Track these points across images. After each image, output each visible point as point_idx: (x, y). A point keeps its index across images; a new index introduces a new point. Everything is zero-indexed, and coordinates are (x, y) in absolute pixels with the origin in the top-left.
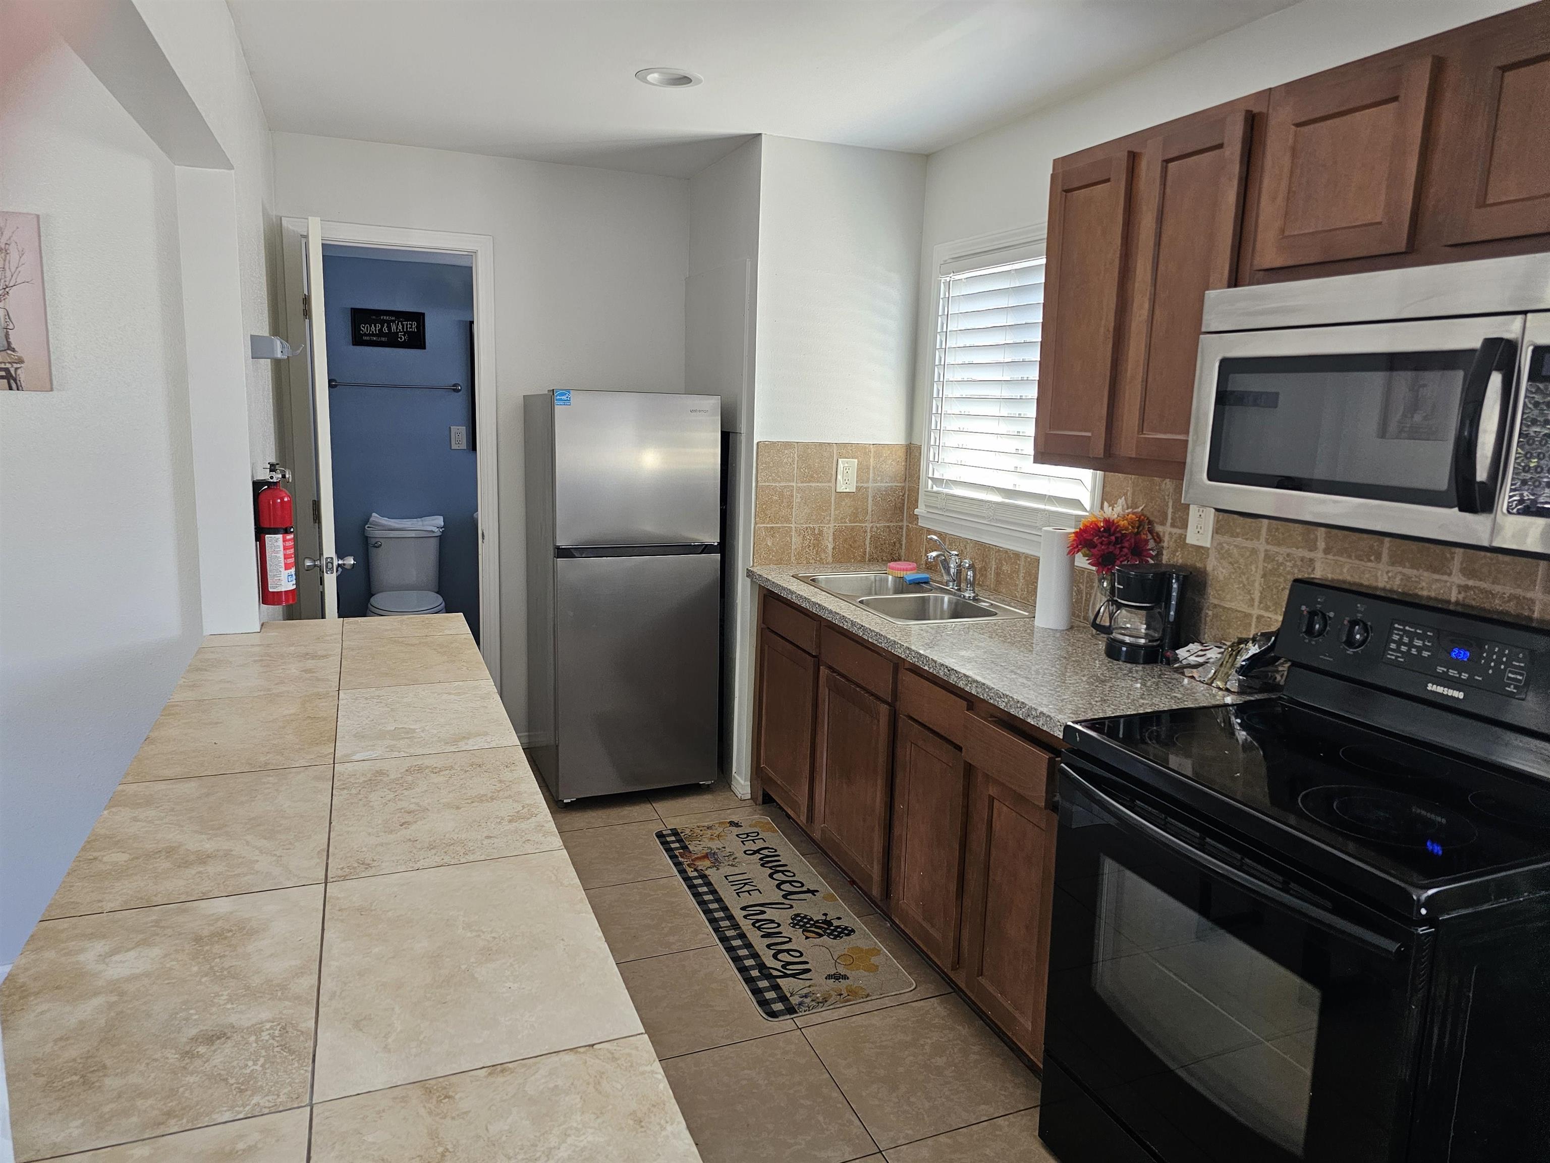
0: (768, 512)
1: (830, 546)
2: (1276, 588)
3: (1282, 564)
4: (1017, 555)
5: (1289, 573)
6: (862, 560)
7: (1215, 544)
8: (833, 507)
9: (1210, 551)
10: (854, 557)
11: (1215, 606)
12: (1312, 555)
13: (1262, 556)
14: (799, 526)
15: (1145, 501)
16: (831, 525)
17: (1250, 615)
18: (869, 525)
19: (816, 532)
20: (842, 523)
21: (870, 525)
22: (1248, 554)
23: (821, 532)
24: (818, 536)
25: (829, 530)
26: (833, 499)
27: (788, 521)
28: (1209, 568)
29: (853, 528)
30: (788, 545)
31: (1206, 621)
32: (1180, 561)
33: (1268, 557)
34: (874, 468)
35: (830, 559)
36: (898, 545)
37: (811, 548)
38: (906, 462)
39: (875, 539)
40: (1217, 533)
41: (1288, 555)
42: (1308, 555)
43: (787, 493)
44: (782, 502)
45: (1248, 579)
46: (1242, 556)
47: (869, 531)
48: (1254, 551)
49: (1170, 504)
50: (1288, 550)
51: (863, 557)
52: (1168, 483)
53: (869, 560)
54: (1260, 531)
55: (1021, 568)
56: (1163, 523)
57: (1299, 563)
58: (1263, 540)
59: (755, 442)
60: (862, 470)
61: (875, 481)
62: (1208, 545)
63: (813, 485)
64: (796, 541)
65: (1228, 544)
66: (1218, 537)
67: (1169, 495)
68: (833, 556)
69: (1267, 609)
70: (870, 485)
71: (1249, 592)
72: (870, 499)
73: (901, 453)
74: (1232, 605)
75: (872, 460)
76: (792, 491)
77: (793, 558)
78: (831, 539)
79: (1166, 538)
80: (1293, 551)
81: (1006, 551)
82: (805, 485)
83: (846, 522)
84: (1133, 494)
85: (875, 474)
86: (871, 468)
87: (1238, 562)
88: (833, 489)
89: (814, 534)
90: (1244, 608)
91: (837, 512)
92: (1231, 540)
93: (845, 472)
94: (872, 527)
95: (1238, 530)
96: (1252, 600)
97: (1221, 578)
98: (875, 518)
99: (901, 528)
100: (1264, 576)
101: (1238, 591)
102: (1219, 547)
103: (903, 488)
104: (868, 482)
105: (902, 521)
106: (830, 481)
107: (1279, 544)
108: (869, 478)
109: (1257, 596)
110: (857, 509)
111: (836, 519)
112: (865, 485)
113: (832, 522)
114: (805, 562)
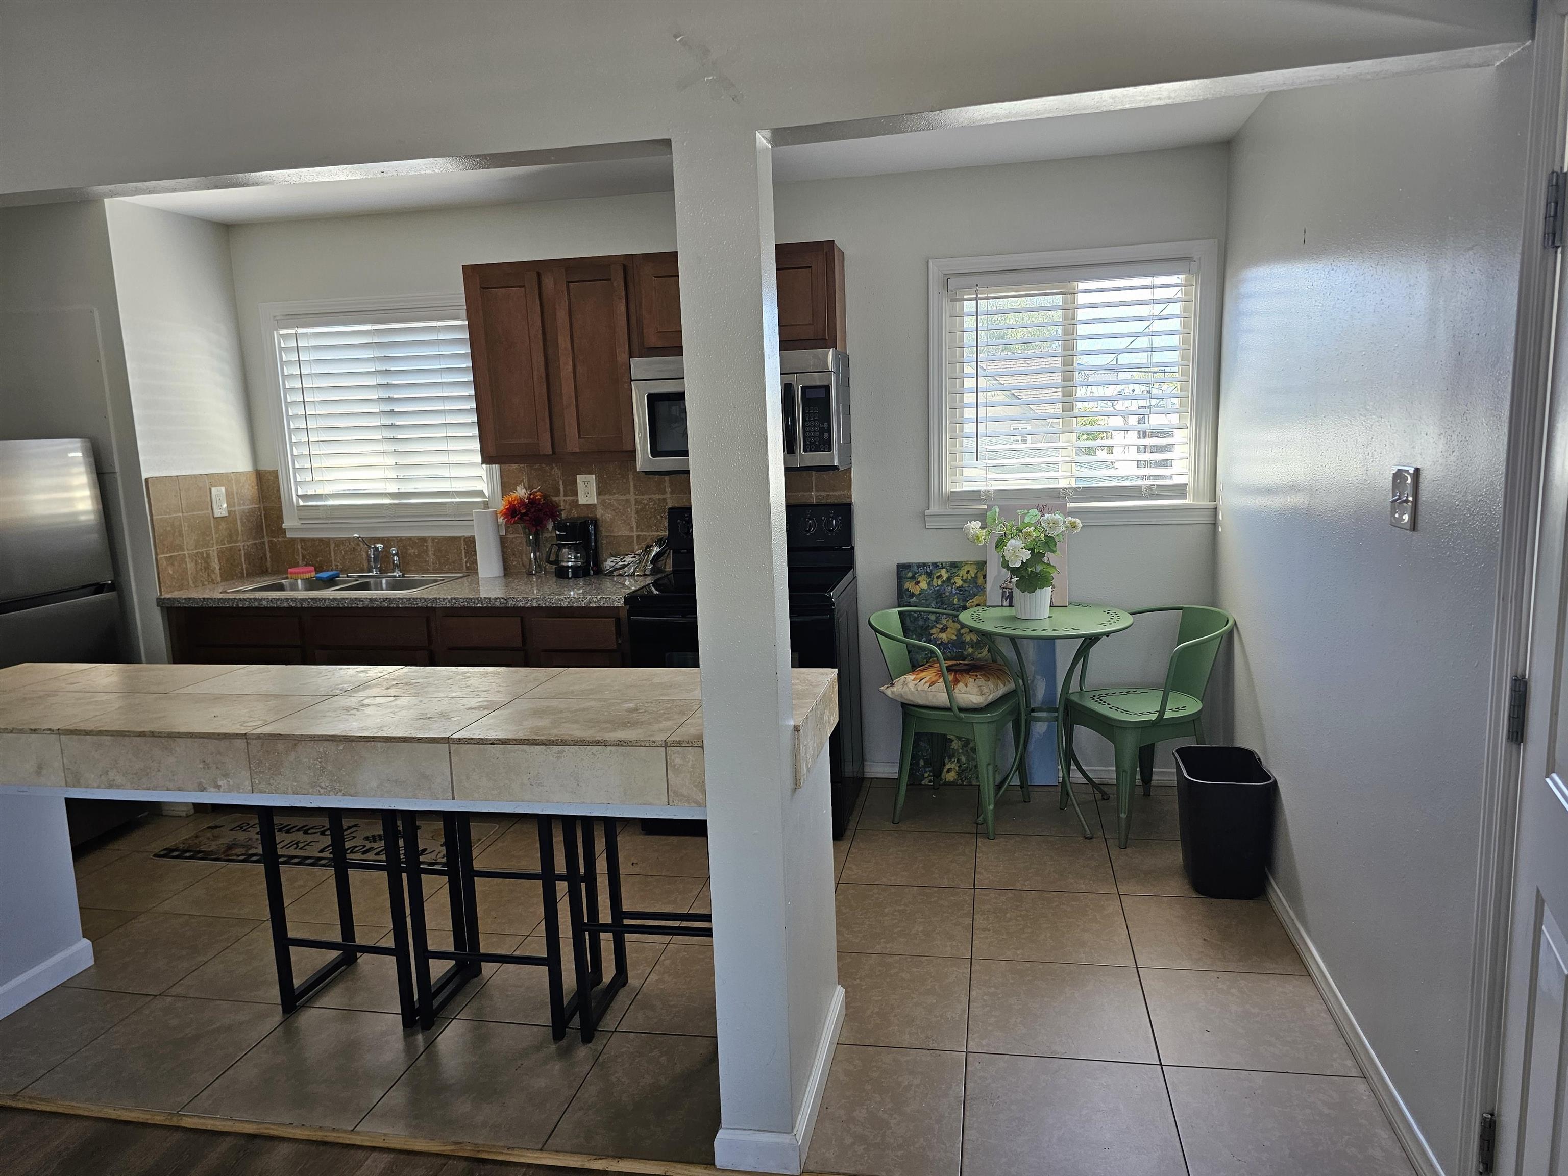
0: (165, 542)
1: (218, 568)
2: (646, 518)
3: (647, 504)
4: (424, 540)
5: (652, 508)
6: (242, 577)
7: (600, 501)
8: (213, 532)
9: (598, 506)
10: (236, 575)
11: (607, 537)
12: (664, 496)
13: (633, 502)
14: (190, 552)
15: (540, 483)
16: (215, 548)
17: (632, 537)
18: (240, 544)
19: (205, 555)
20: (222, 545)
21: (243, 544)
22: (624, 503)
23: (208, 556)
24: (207, 559)
25: (214, 551)
26: (212, 525)
27: (181, 548)
28: (599, 516)
29: (231, 548)
30: (185, 571)
31: (602, 547)
32: (576, 515)
33: (637, 502)
34: (237, 494)
35: (219, 579)
36: (264, 559)
37: (203, 571)
38: (258, 486)
39: (248, 556)
40: (599, 495)
41: (650, 499)
42: (661, 496)
43: (177, 523)
44: (175, 532)
45: (626, 517)
46: (620, 505)
47: (242, 549)
48: (627, 501)
49: (561, 483)
50: (650, 496)
51: (242, 573)
52: (557, 470)
53: (247, 575)
54: (629, 489)
55: (430, 548)
56: (558, 495)
57: (657, 502)
58: (632, 493)
59: (143, 479)
60: (229, 495)
61: (239, 505)
62: (595, 502)
63: (195, 513)
64: (190, 566)
65: (609, 499)
66: (602, 497)
67: (558, 477)
68: (221, 576)
69: (642, 531)
70: (237, 508)
71: (629, 524)
72: (239, 523)
73: (253, 478)
74: (620, 534)
75: (234, 486)
76: (180, 520)
77: (191, 582)
78: (216, 560)
79: (562, 504)
80: (653, 496)
81: (410, 539)
82: (189, 514)
83: (224, 544)
84: (529, 481)
85: (238, 498)
86: (235, 493)
87: (618, 509)
88: (211, 515)
89: (203, 557)
90: (627, 533)
91: (217, 536)
92: (611, 497)
93: (218, 499)
94: (244, 546)
95: (614, 491)
96: (632, 528)
97: (608, 520)
98: (245, 538)
99: (264, 543)
100: (637, 513)
101: (621, 525)
102: (603, 503)
103: (259, 508)
104: (234, 506)
105: (263, 537)
106: (207, 509)
107: (643, 495)
108: (234, 503)
109: (634, 525)
110: (230, 531)
111: (217, 542)
112: (233, 509)
113: (215, 545)
114: (201, 585)
